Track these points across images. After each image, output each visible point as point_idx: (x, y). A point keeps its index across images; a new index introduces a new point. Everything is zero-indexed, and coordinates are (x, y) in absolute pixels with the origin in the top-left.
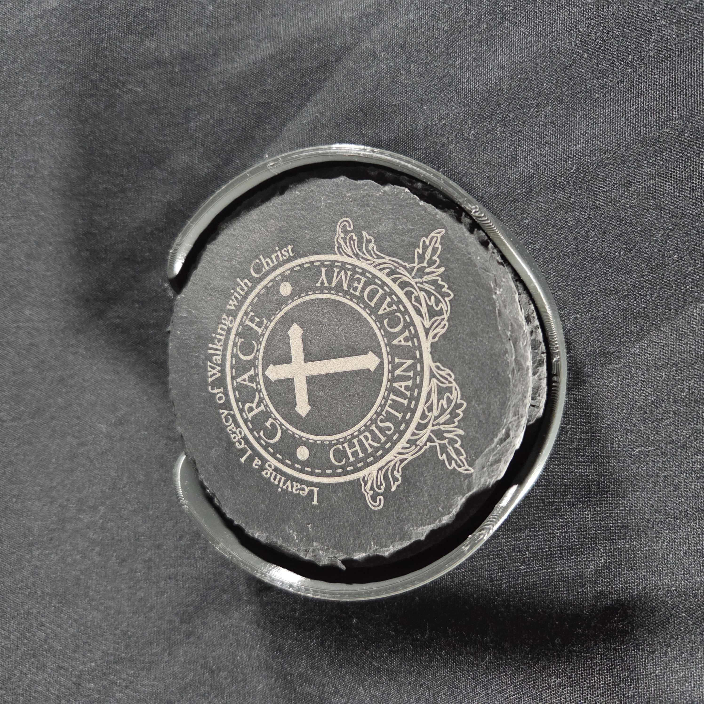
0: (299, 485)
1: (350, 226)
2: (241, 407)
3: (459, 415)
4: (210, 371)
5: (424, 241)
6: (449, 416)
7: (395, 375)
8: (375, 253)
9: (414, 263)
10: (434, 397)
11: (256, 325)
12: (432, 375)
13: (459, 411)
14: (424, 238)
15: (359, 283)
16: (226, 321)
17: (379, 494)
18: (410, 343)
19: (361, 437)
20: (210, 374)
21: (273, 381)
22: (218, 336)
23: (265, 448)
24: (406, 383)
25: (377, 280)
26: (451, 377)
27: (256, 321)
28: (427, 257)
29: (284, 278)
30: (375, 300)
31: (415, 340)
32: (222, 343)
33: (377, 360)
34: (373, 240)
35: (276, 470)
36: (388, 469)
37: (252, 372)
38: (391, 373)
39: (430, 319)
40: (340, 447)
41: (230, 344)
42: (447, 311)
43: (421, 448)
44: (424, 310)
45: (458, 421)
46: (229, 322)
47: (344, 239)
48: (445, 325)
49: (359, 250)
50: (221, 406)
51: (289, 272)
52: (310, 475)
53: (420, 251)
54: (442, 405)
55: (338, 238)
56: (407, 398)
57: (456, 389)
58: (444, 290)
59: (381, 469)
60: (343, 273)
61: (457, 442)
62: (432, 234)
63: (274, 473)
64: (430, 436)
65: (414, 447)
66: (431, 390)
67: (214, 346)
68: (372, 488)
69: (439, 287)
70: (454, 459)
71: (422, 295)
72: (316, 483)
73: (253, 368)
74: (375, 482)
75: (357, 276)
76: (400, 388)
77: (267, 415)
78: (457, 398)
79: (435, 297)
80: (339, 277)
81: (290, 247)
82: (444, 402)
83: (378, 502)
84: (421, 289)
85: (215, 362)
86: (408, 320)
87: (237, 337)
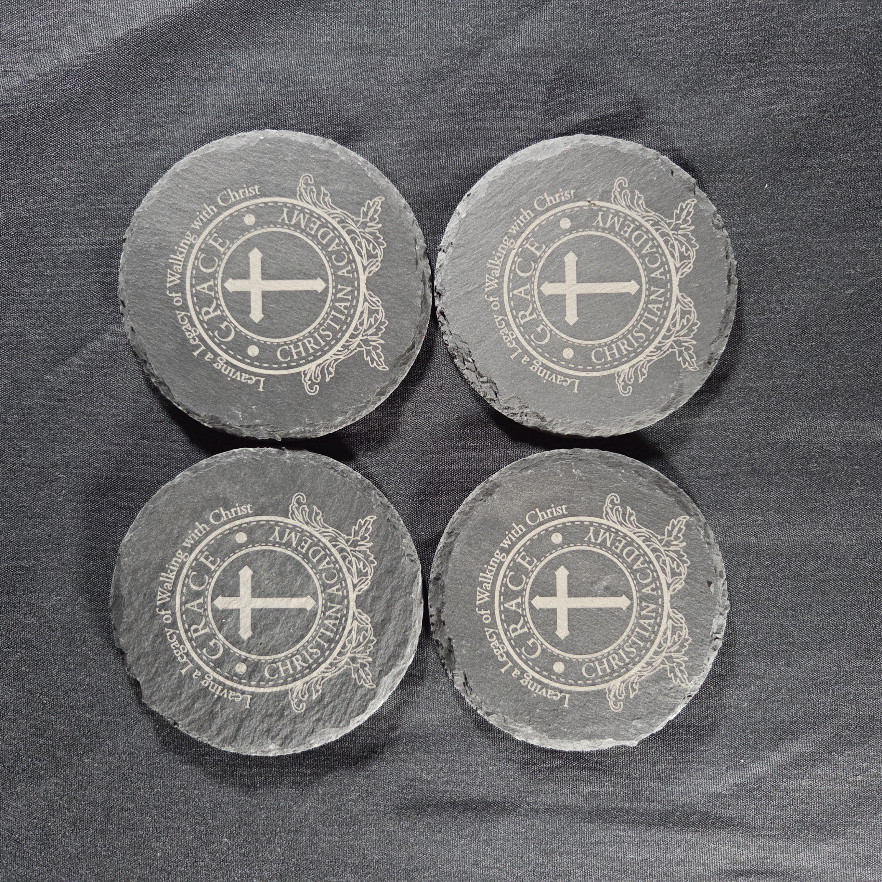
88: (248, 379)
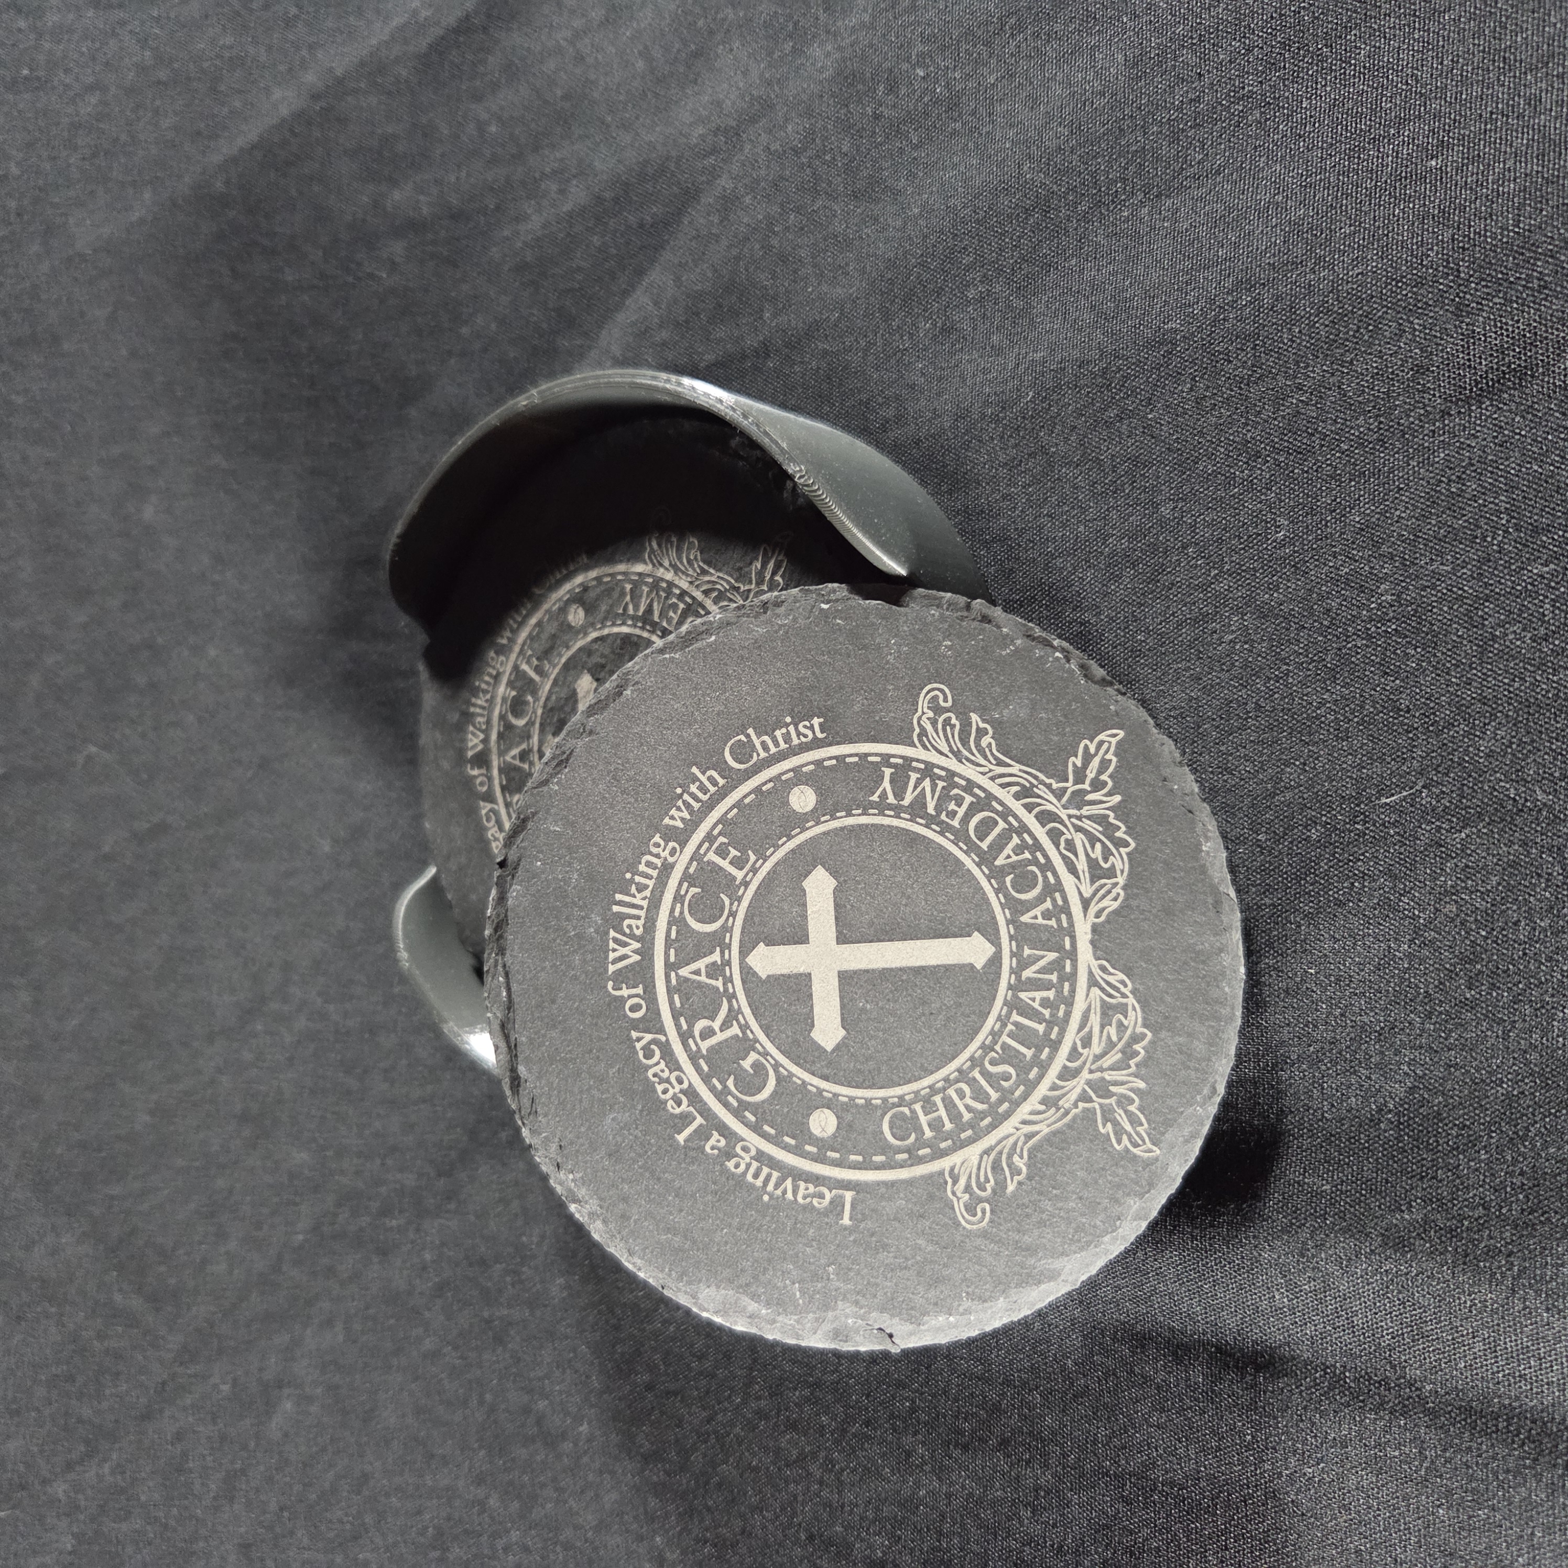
0: (811, 1186)
1: (945, 700)
2: (685, 1027)
3: (1138, 1053)
4: (614, 950)
5: (1086, 747)
6: (1120, 1055)
7: (1023, 978)
8: (992, 754)
9: (1067, 780)
10: (1095, 1020)
11: (731, 863)
12: (1093, 982)
13: (1137, 1047)
14: (1087, 742)
15: (959, 806)
16: (660, 848)
17: (981, 1200)
18: (1053, 923)
19: (951, 1092)
20: (612, 956)
21: (764, 977)
22: (638, 879)
23: (737, 1114)
24: (1045, 994)
25: (994, 803)
26: (1126, 986)
27: (731, 856)
28: (1091, 774)
29: (799, 777)
30: (990, 838)
31: (1063, 917)
32: (647, 893)
33: (990, 950)
34: (991, 732)
35: (760, 1156)
36: (1001, 1153)
37: (716, 957)
38: (1015, 973)
39: (1093, 882)
40: (906, 1110)
41: (668, 897)
42: (1122, 871)
43: (1067, 1113)
44: (1082, 865)
45: (1137, 1065)
46: (667, 852)
47: (934, 723)
48: (1118, 894)
49: (963, 745)
50: (635, 1025)
51: (812, 767)
52: (836, 1166)
53: (1079, 764)
54: (1109, 1037)
55: (920, 718)
56: (1045, 1020)
57: (1134, 1009)
58: (1119, 834)
59: (987, 1152)
60: (927, 783)
61: (1132, 1101)
62: (1102, 737)
63: (755, 1165)
64: (1084, 1091)
65: (1053, 1110)
66: (1090, 1006)
67: (627, 899)
68: (968, 1189)
69: (1109, 830)
70: (1126, 1132)
71: (1079, 839)
72: (850, 1182)
73: (718, 949)
74: (973, 1176)
75: (956, 791)
76: (1030, 1002)
77: (746, 1044)
78: (1136, 1023)
79: (1103, 843)
80: (919, 789)
81: (816, 721)
82: (1112, 1031)
83: (979, 1214)
84: (1079, 829)
85: (627, 931)
86: (1052, 880)
87: (686, 885)
88: (814, 1196)
